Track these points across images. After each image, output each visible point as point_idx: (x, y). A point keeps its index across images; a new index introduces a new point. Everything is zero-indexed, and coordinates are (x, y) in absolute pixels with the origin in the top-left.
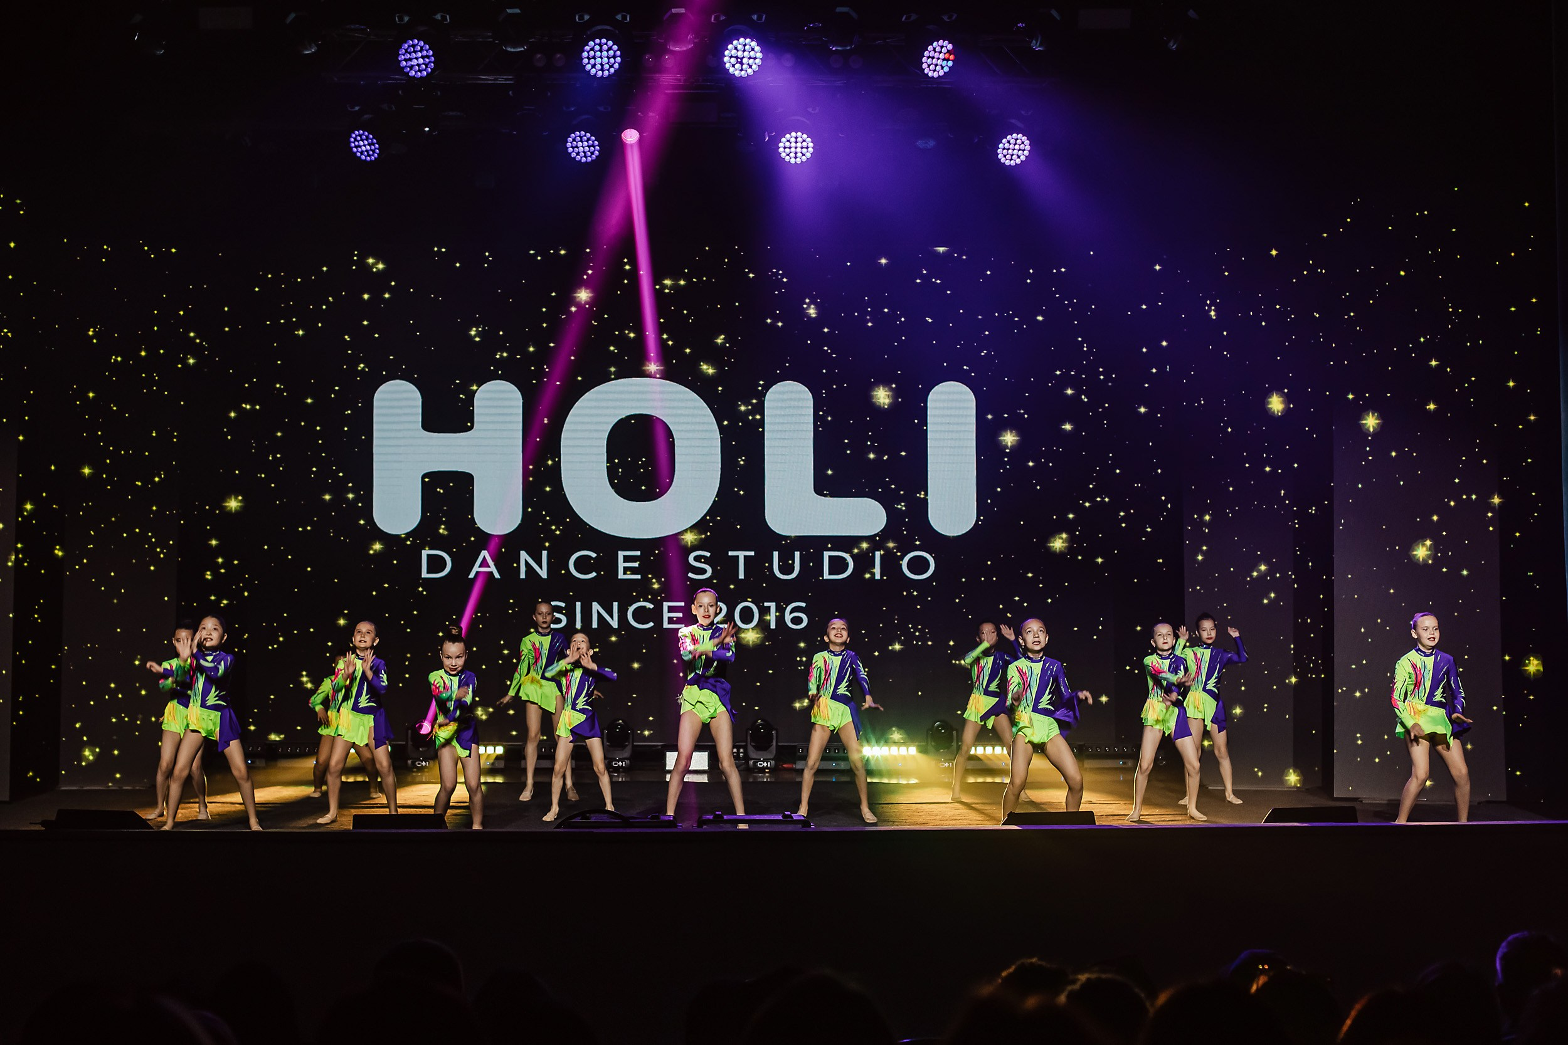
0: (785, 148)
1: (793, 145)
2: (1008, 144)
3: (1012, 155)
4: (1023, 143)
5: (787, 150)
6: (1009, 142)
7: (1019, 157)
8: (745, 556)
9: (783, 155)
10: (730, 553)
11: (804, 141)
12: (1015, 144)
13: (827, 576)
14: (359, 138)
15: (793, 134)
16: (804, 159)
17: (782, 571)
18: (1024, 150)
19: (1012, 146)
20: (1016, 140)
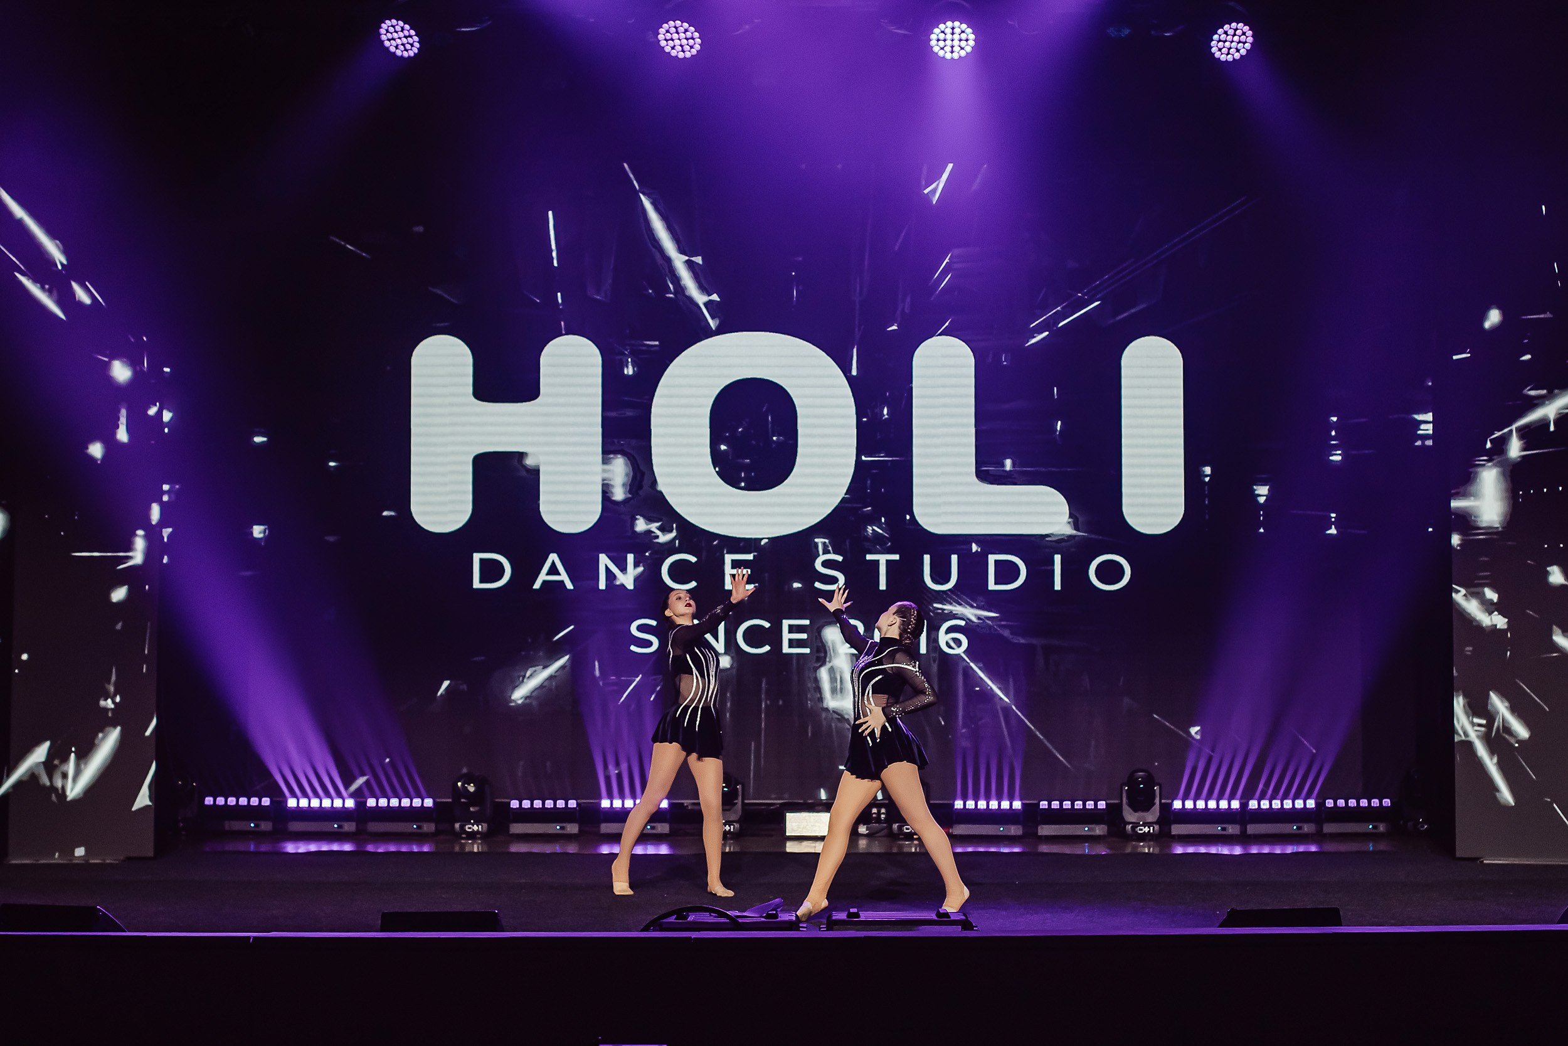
0: (938, 40)
1: (949, 37)
2: (1225, 35)
3: (1231, 48)
4: (1244, 34)
5: (941, 44)
6: (1226, 33)
7: (1238, 50)
8: (888, 561)
9: (936, 49)
10: (869, 557)
11: (963, 32)
12: (1234, 35)
13: (992, 585)
14: (391, 29)
15: (949, 24)
16: (963, 53)
17: (935, 580)
18: (1244, 43)
19: (1229, 38)
20: (1236, 30)
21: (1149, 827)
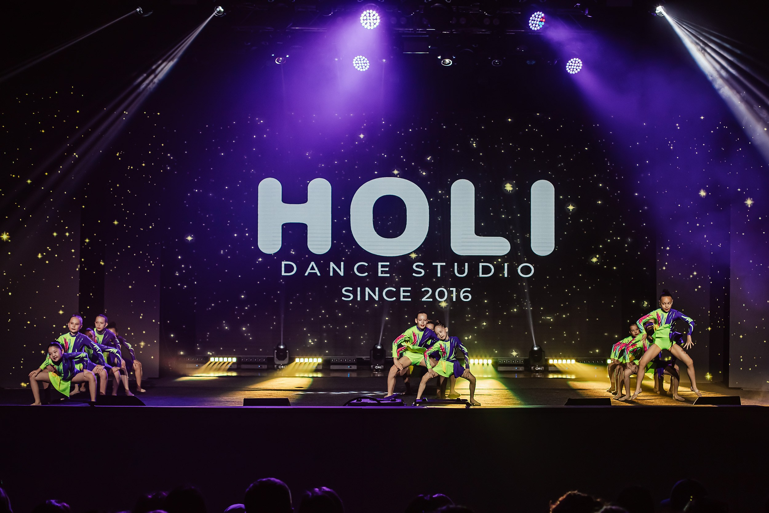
2: (571, 63)
3: (574, 68)
4: (579, 63)
7: (577, 70)
8: (441, 265)
10: (434, 264)
12: (575, 63)
13: (481, 275)
17: (459, 273)
18: (579, 66)
21: (540, 368)
